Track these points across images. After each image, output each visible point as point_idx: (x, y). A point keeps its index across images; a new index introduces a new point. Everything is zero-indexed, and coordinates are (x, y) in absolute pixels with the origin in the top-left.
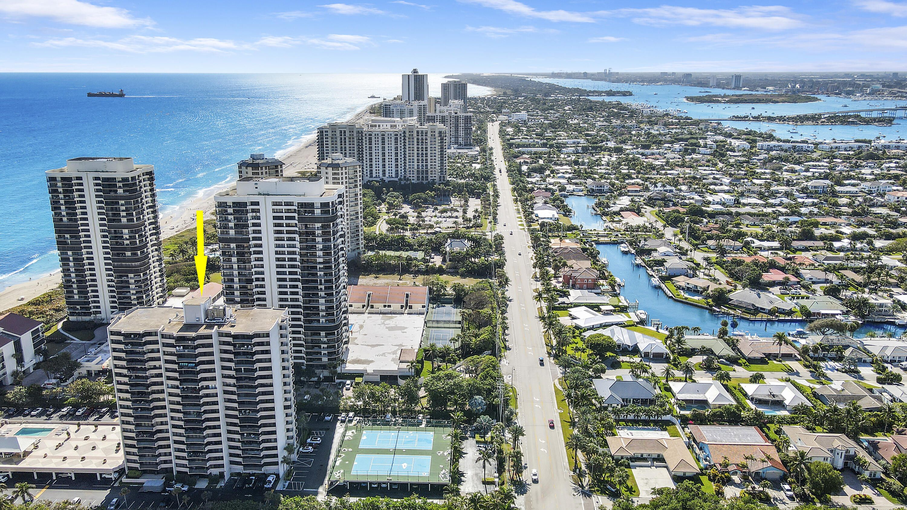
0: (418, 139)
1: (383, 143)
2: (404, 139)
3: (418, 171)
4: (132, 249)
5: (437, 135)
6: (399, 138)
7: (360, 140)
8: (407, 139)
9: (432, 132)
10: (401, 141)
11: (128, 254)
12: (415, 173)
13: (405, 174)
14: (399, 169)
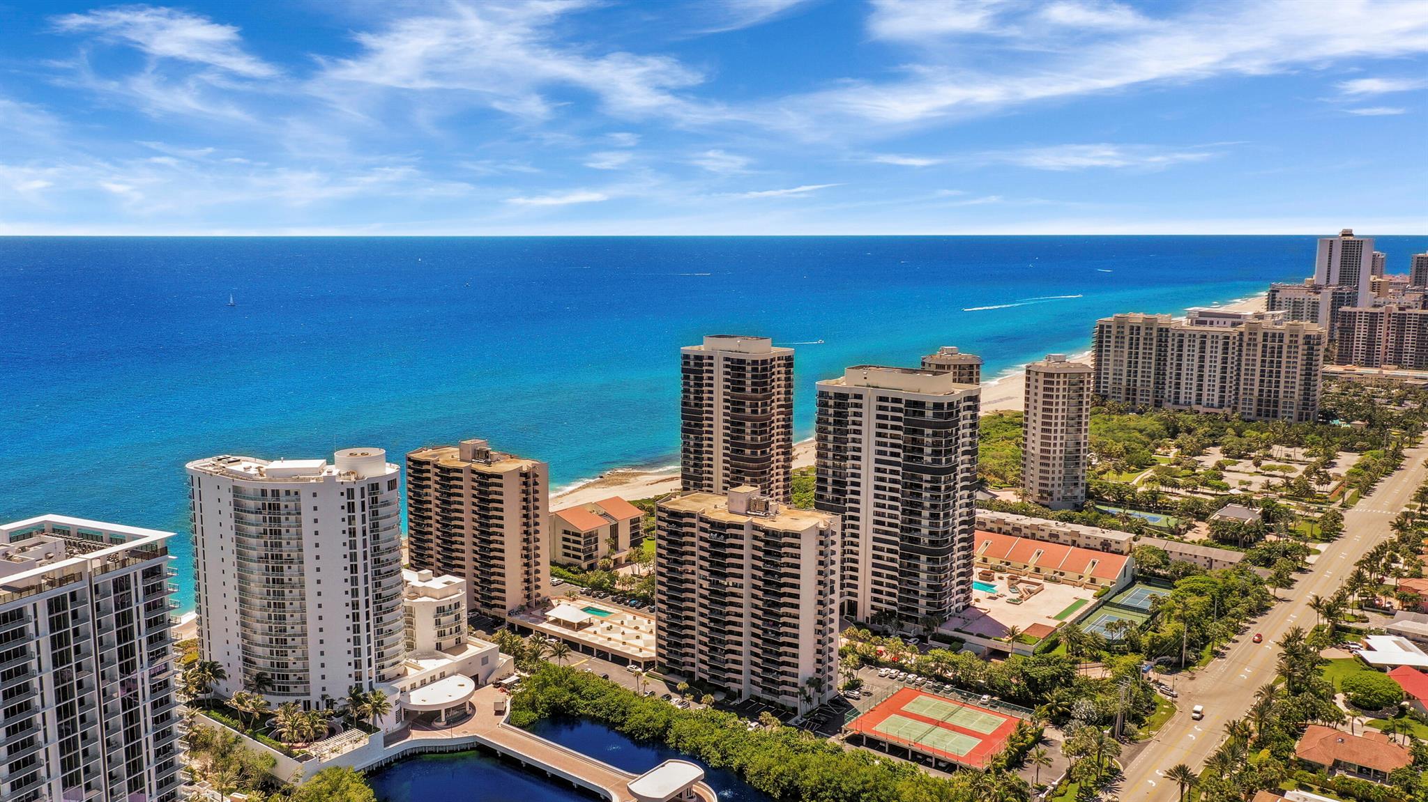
0: (1265, 346)
1: (1202, 349)
2: (1240, 345)
3: (1260, 401)
4: (751, 447)
5: (1301, 341)
6: (1231, 344)
7: (1162, 343)
8: (1244, 345)
9: (1291, 336)
10: (1234, 348)
11: (748, 451)
12: (1255, 403)
13: (1236, 403)
14: (1227, 394)
